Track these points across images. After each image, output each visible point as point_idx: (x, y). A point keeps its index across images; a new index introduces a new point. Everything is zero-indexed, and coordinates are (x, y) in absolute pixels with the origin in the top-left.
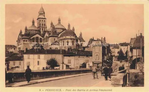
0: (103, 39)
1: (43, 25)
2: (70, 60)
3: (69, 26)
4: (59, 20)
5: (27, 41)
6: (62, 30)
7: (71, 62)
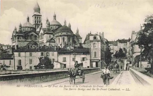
0: (101, 34)
1: (39, 22)
2: (65, 58)
3: (65, 22)
4: (55, 17)
5: (22, 38)
6: (57, 27)
7: (66, 60)
